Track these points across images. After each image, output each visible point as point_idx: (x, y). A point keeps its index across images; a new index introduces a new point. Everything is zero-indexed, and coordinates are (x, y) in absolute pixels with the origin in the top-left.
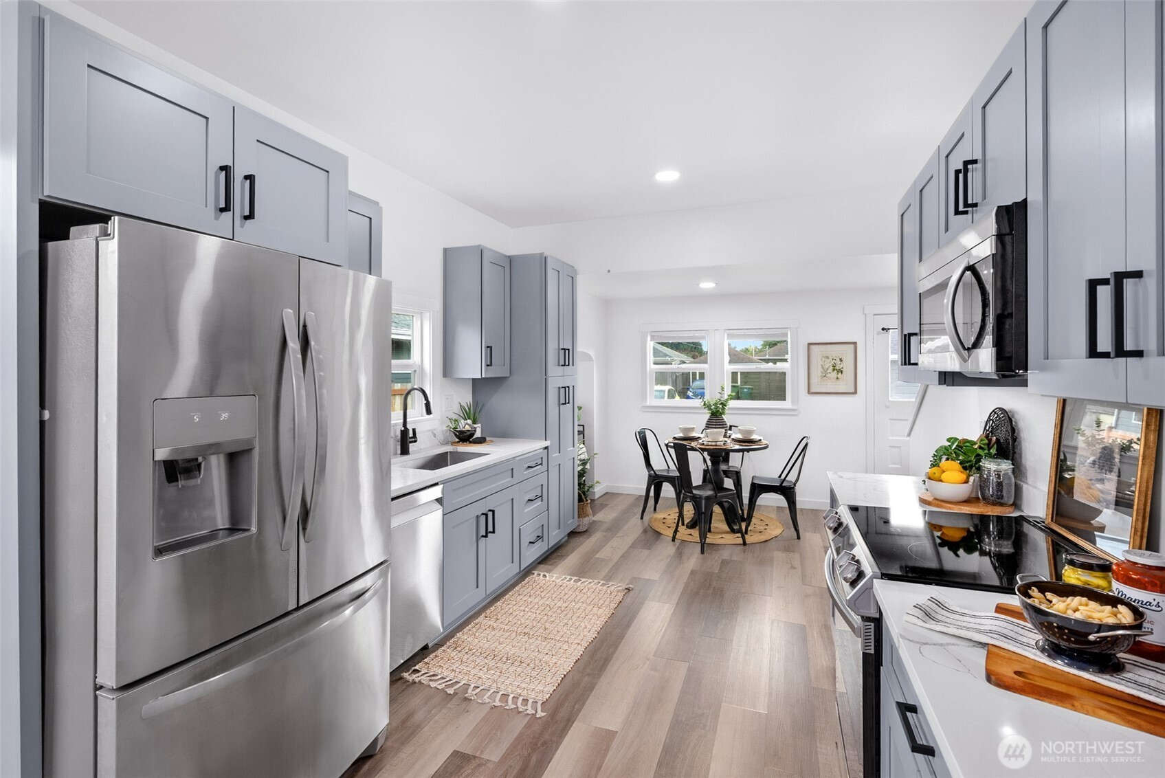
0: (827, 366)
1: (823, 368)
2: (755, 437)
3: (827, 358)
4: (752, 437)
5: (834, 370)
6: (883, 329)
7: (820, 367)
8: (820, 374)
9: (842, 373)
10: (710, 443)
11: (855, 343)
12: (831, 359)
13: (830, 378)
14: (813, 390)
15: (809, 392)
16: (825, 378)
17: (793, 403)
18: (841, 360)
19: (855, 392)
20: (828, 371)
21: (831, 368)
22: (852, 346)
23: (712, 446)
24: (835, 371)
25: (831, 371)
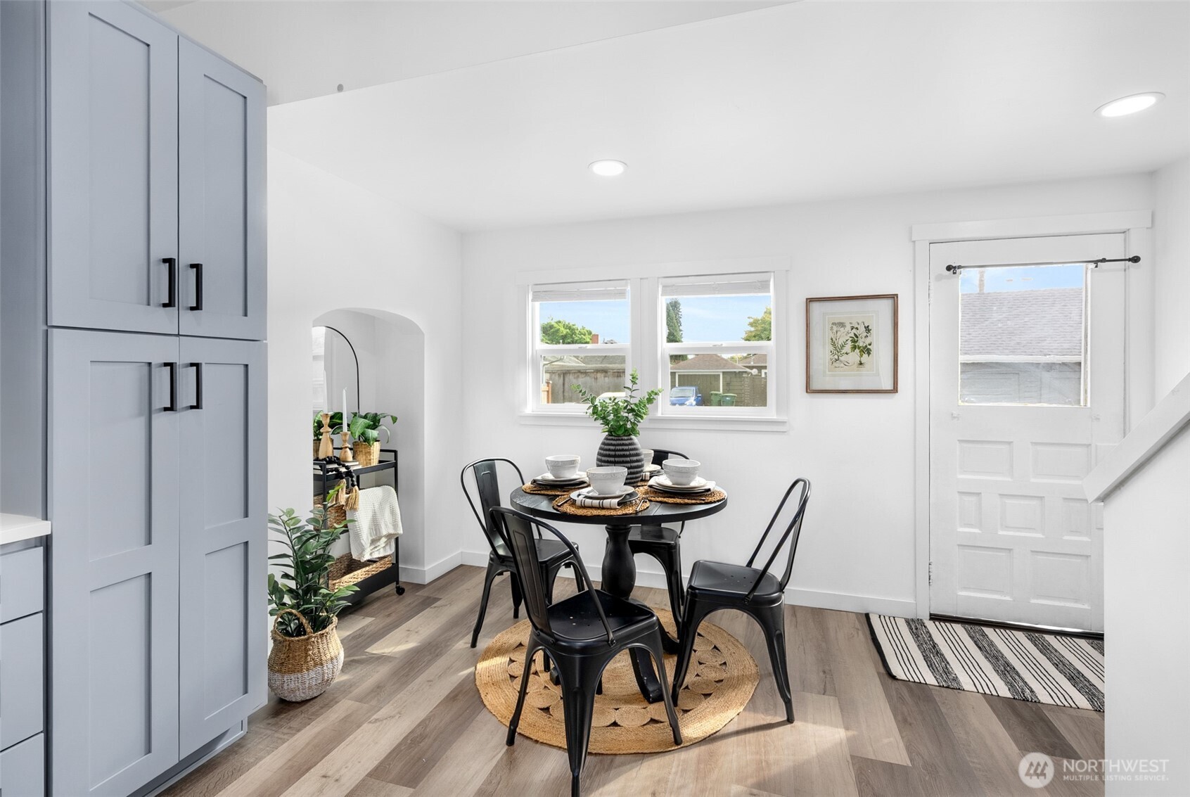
0: (841, 342)
1: (833, 344)
2: (697, 482)
3: (842, 325)
4: (693, 484)
5: (854, 348)
6: (949, 268)
7: (828, 341)
8: (828, 356)
9: (869, 354)
10: (588, 501)
11: (894, 297)
12: (849, 328)
13: (846, 364)
14: (815, 386)
15: (809, 390)
16: (836, 364)
17: (778, 410)
18: (868, 329)
19: (895, 390)
20: (843, 351)
21: (850, 344)
22: (889, 302)
23: (592, 507)
24: (857, 351)
25: (849, 350)
